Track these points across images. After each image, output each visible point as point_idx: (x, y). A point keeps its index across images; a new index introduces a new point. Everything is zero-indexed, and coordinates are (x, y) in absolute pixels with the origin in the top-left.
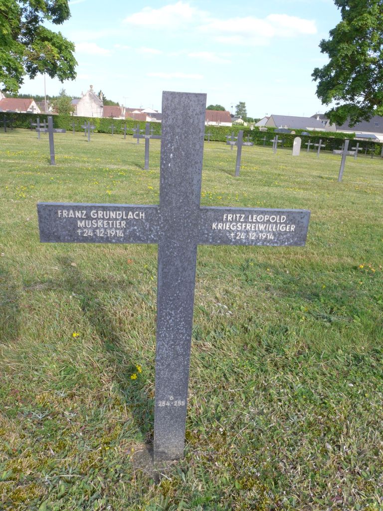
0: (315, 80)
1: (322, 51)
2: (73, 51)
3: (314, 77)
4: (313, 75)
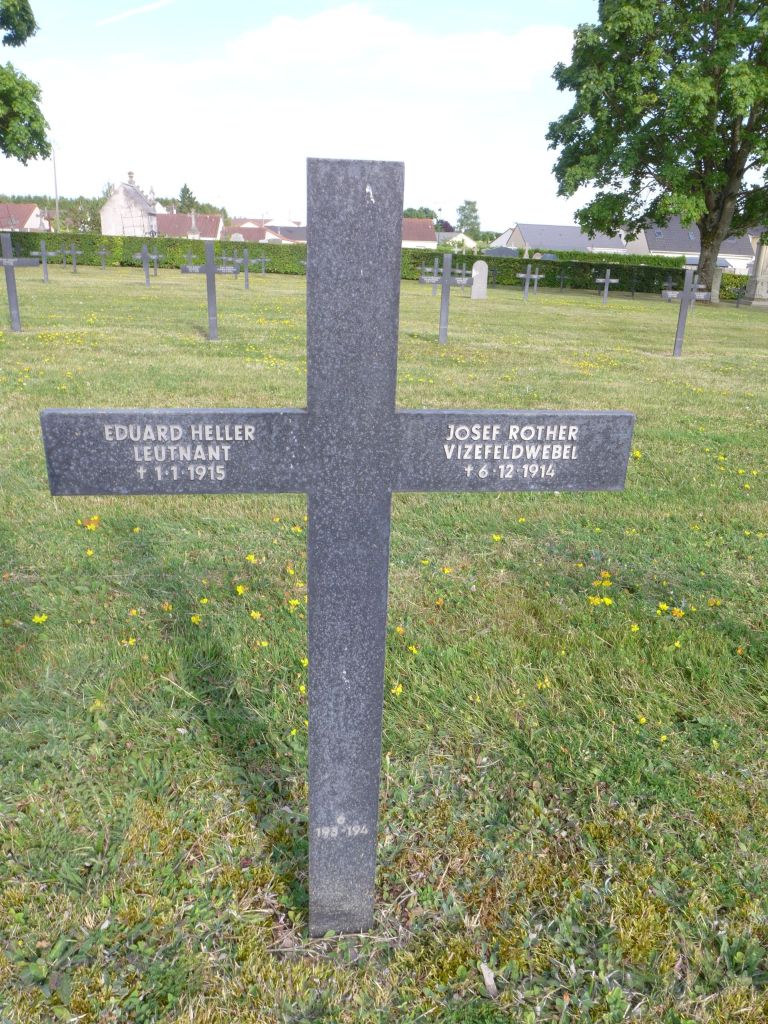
0: (554, 146)
1: (561, 87)
2: (38, 100)
3: (551, 142)
4: (548, 137)
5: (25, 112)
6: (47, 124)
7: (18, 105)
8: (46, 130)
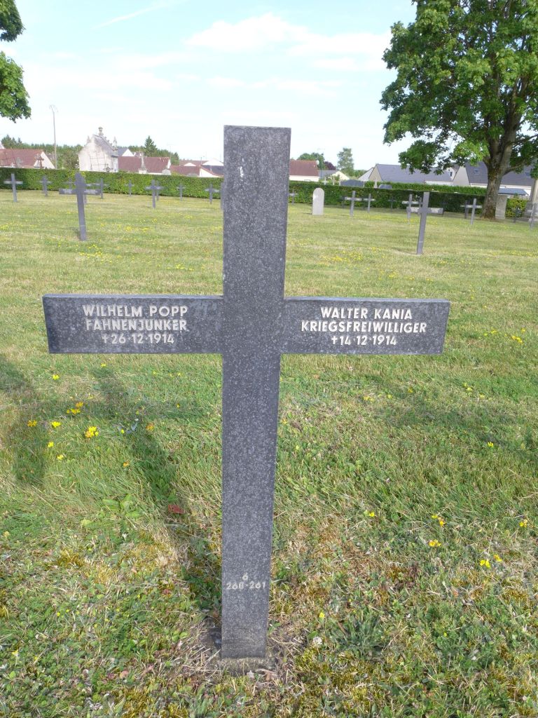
5: (11, 85)
6: (27, 94)
7: (7, 81)
8: (27, 98)
